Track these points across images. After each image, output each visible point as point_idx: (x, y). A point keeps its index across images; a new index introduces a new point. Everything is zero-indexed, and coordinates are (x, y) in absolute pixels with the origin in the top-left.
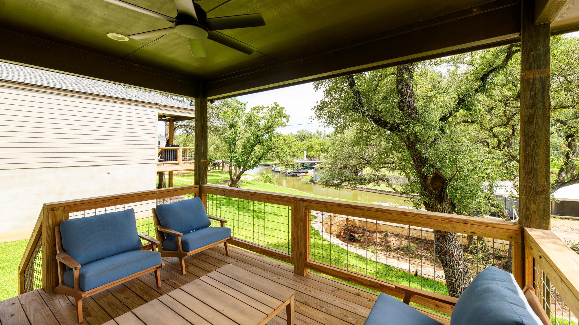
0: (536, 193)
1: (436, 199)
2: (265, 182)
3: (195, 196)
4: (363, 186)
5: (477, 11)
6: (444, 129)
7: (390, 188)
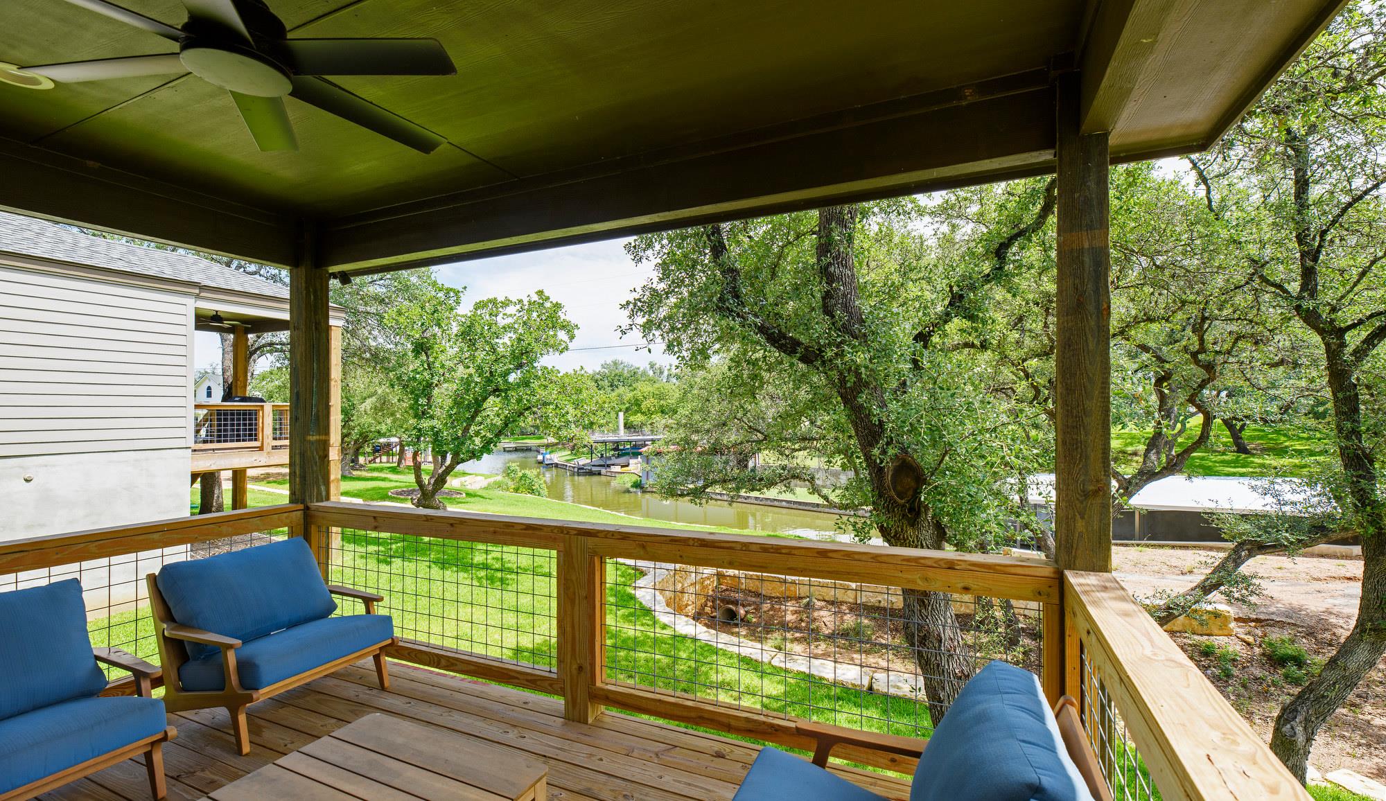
0: (1086, 495)
1: (904, 515)
2: (516, 490)
3: (291, 533)
4: (755, 494)
5: (971, 95)
6: (919, 358)
7: (816, 495)
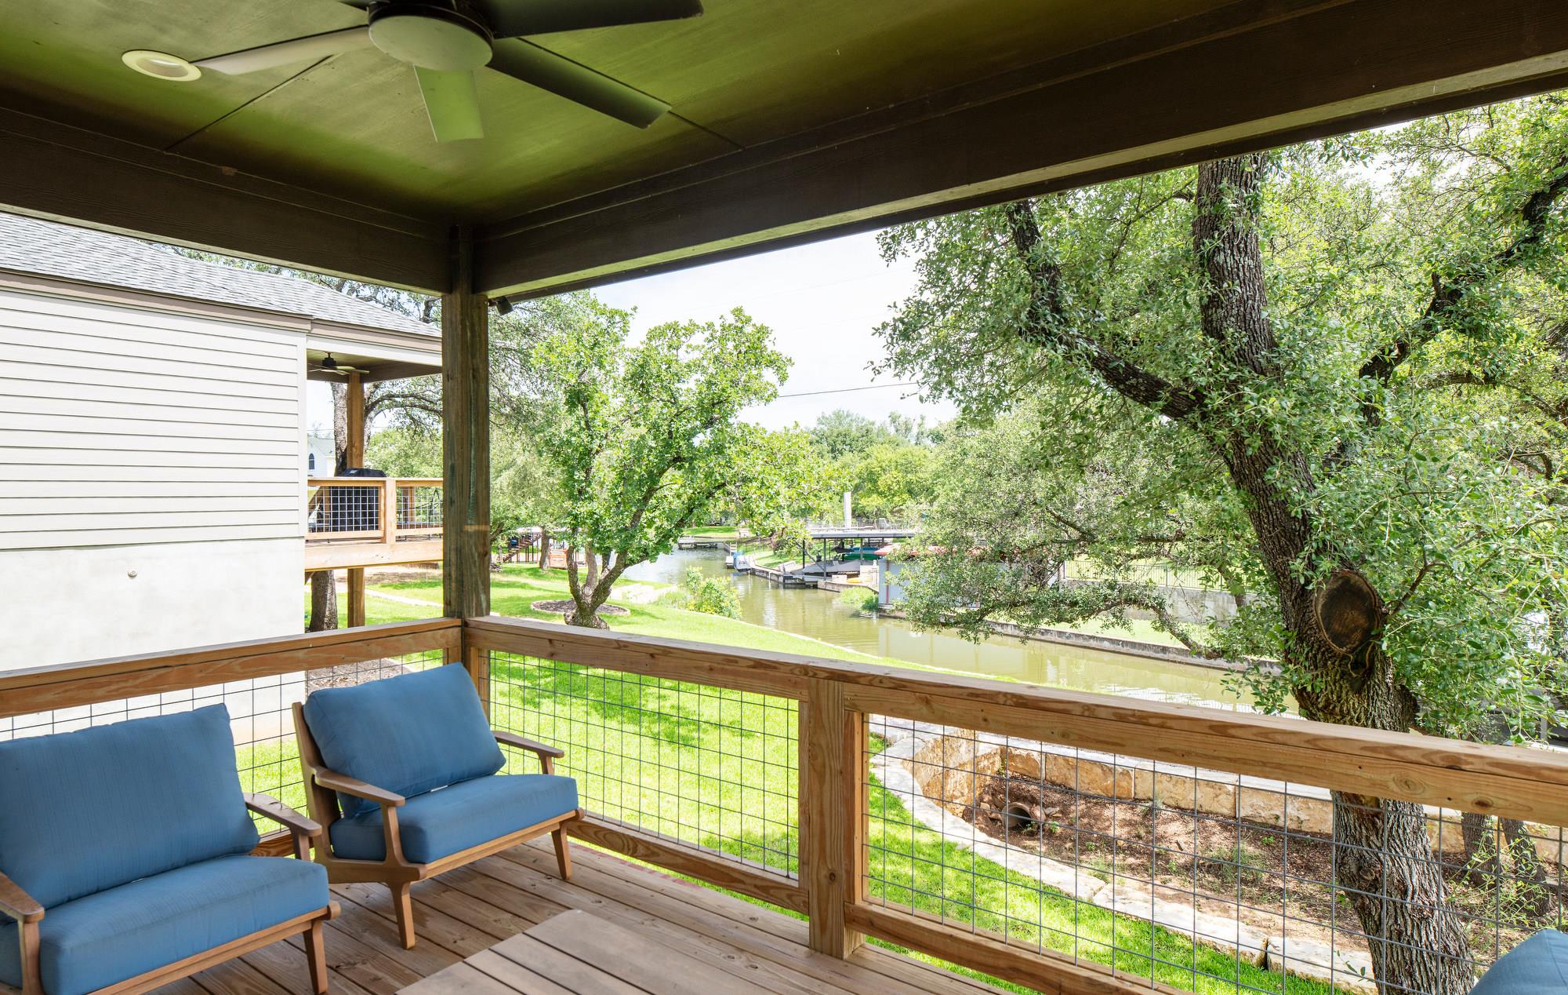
1: (1343, 674)
2: (698, 608)
3: (447, 659)
6: (1377, 406)
7: (1167, 634)
